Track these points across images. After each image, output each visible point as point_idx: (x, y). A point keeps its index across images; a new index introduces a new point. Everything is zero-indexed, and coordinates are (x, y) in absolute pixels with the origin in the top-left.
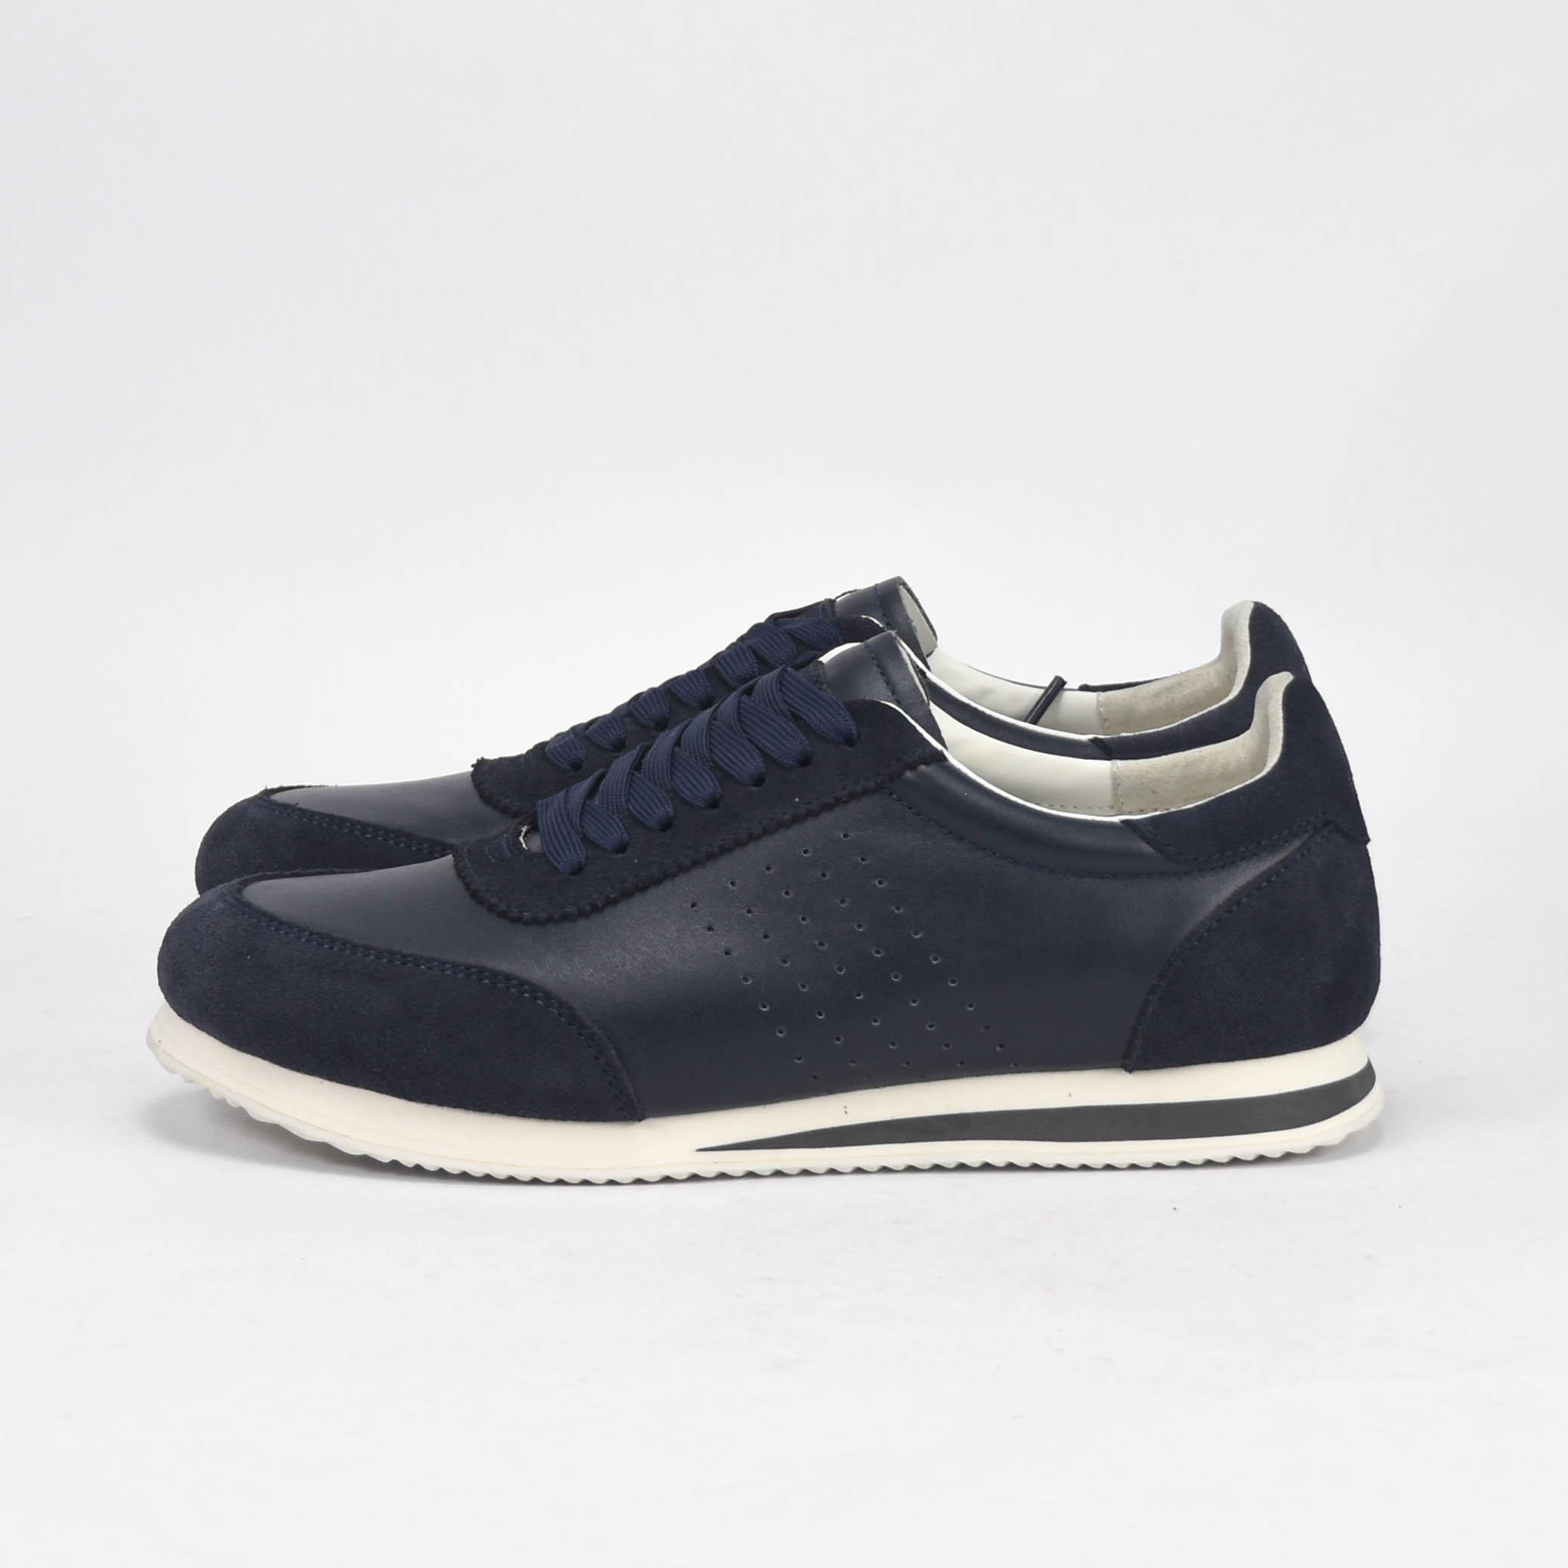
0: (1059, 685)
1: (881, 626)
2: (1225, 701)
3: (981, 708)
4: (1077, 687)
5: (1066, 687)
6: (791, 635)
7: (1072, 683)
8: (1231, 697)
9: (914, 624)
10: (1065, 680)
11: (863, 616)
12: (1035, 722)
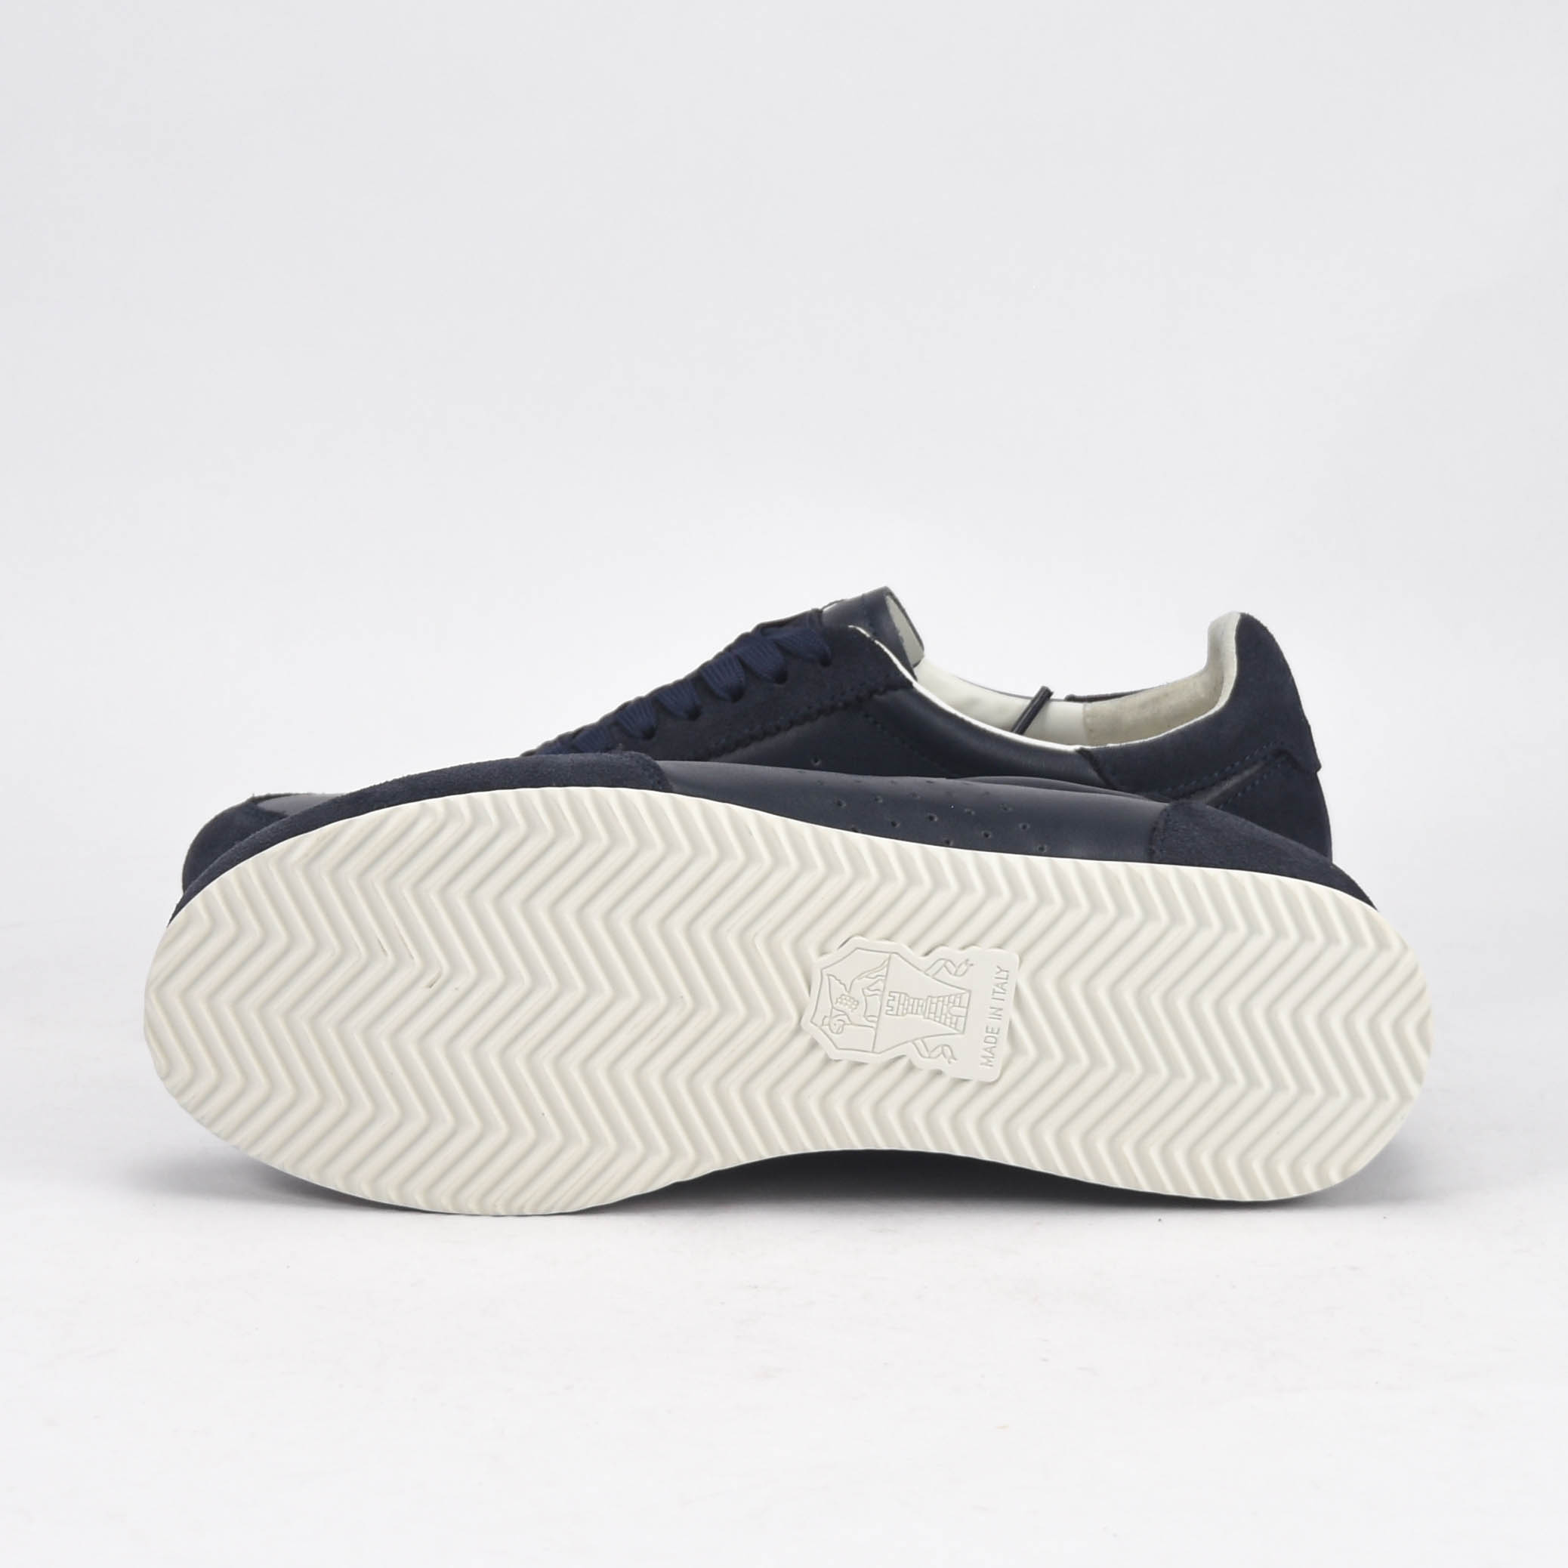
0: (1045, 696)
1: (868, 635)
2: (1212, 712)
3: (967, 718)
4: (1063, 697)
5: (1053, 697)
6: (779, 645)
7: (1058, 693)
8: (1217, 708)
9: (900, 634)
10: (1052, 690)
11: (851, 626)
12: (1021, 732)
